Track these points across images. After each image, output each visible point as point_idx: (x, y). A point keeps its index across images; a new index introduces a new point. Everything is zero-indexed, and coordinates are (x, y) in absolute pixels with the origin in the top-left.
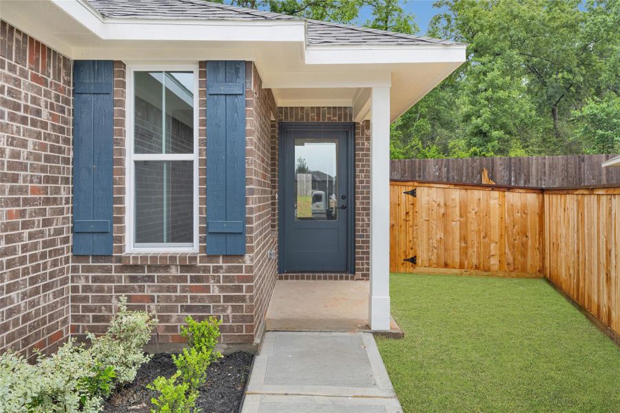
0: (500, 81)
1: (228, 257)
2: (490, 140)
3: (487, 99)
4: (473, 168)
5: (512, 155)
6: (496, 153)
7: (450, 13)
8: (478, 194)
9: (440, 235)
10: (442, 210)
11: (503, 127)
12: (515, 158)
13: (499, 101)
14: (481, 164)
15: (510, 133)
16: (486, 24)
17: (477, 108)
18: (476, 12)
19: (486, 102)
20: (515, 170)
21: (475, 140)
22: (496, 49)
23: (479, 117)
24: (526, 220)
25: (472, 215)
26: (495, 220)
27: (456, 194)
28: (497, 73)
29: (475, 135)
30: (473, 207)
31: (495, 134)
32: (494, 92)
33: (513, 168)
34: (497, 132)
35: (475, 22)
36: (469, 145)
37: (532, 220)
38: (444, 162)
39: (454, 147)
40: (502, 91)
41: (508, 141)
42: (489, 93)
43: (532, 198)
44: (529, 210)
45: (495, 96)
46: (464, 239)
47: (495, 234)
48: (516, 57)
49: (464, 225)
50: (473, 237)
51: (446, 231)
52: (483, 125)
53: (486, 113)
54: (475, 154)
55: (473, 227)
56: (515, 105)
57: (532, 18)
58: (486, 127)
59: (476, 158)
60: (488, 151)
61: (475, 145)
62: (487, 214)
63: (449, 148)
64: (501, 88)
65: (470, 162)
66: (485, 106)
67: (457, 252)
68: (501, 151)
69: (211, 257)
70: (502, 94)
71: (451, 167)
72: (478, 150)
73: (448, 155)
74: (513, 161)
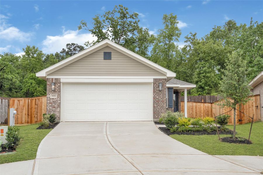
0: (208, 70)
1: (171, 108)
2: (205, 90)
3: (204, 76)
4: (199, 99)
5: (212, 95)
6: (207, 94)
7: (190, 45)
8: (199, 104)
9: (191, 112)
10: (192, 107)
11: (209, 85)
12: (212, 96)
13: (208, 77)
14: (201, 98)
15: (212, 87)
16: (203, 51)
17: (200, 79)
18: (199, 46)
19: (203, 77)
20: (212, 100)
21: (200, 90)
22: (206, 59)
23: (201, 82)
24: (208, 109)
25: (198, 108)
26: (202, 109)
27: (194, 104)
28: (206, 68)
29: (200, 88)
30: (198, 106)
31: (206, 88)
32: (205, 74)
33: (211, 99)
34: (207, 87)
35: (199, 50)
36: (198, 91)
37: (210, 109)
38: (190, 97)
39: (193, 92)
40: (208, 74)
41: (211, 90)
42: (204, 74)
43: (210, 105)
44: (209, 107)
45: (206, 75)
46: (196, 113)
47: (202, 112)
48: (213, 62)
49: (196, 110)
50: (198, 112)
51: (192, 111)
52: (202, 85)
53: (203, 81)
54: (200, 94)
55: (198, 110)
56: (213, 79)
57: (218, 50)
58: (203, 86)
59: (200, 96)
60: (204, 94)
61: (199, 92)
62: (201, 108)
63: (191, 92)
64: (209, 73)
65: (198, 97)
66: (203, 78)
67: (195, 115)
68: (208, 93)
69: (169, 108)
70: (208, 75)
71: (192, 99)
72: (201, 93)
73: (191, 95)
74: (212, 97)
